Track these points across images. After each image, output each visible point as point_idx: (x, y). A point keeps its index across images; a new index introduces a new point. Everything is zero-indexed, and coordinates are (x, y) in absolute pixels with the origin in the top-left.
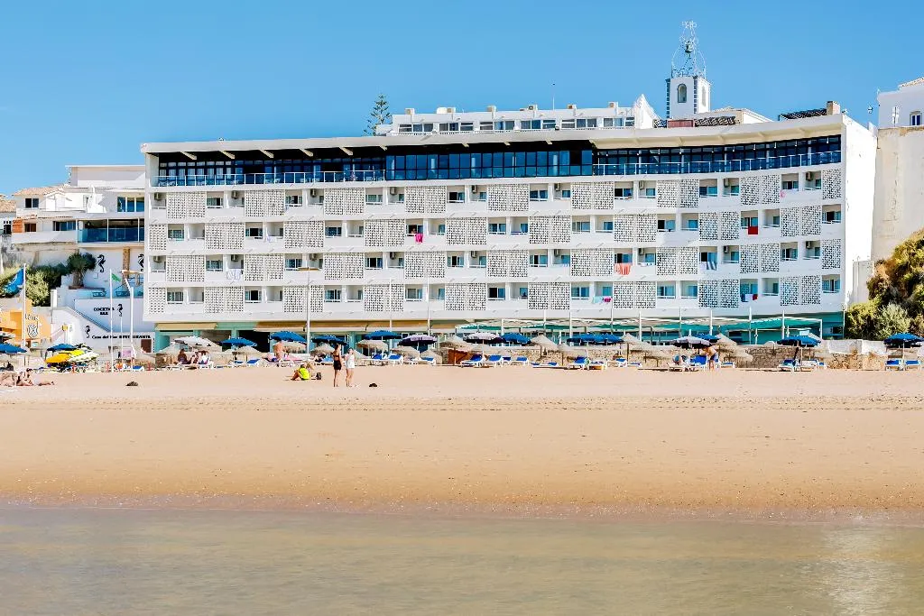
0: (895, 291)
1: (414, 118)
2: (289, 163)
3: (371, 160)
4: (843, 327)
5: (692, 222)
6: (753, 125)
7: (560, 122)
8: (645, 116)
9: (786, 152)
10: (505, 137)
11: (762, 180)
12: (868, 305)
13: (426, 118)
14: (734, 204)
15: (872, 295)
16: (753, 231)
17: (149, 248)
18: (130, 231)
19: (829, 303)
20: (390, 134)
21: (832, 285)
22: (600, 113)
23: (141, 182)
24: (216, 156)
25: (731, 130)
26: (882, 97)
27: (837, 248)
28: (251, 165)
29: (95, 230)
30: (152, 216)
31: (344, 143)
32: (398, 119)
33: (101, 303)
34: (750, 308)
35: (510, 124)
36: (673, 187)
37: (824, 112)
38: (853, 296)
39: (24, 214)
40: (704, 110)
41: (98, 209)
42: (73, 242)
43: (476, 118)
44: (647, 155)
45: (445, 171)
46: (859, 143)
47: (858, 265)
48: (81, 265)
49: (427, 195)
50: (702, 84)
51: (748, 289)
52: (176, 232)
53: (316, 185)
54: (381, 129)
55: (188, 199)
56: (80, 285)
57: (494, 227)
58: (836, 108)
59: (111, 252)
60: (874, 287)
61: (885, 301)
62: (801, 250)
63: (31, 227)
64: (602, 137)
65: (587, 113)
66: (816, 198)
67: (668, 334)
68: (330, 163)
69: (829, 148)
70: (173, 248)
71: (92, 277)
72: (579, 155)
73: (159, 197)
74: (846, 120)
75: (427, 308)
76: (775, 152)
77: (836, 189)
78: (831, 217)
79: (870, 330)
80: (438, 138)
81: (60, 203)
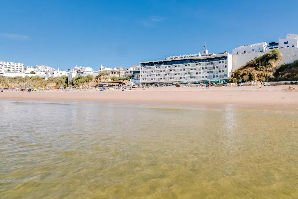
0: (235, 76)
1: (171, 57)
2: (156, 63)
3: (165, 63)
4: (228, 81)
5: (206, 68)
6: (214, 55)
7: (189, 57)
8: (200, 55)
9: (219, 58)
10: (182, 59)
11: (216, 62)
12: (231, 78)
13: (172, 57)
14: (212, 66)
15: (232, 77)
16: (215, 69)
17: (140, 74)
18: (138, 72)
19: (225, 78)
20: (168, 59)
21: (226, 76)
22: (194, 55)
23: (139, 67)
24: (148, 63)
25: (211, 56)
26: (233, 50)
27: (227, 70)
28: (152, 64)
29: (134, 72)
30: (141, 70)
31: (163, 61)
32: (169, 57)
33: (135, 80)
34: (215, 79)
35: (183, 57)
36: (204, 63)
37: (225, 53)
38: (229, 77)
39: (127, 71)
40: (207, 54)
41: (134, 70)
42: (132, 74)
43: (178, 57)
44: (200, 60)
45: (175, 64)
46: (230, 57)
47: (230, 73)
48: (133, 76)
49: (172, 66)
50: (207, 50)
51: (214, 77)
52: (143, 72)
53: (159, 66)
54: (166, 59)
55: (144, 68)
56: (133, 78)
57: (180, 70)
58: (226, 52)
59: (136, 75)
60: (232, 76)
61: (234, 77)
62: (221, 71)
63: (127, 72)
64: (194, 58)
65: (192, 55)
66: (224, 64)
67: (204, 82)
68: (161, 63)
69: (226, 58)
70: (143, 74)
71: (134, 78)
72: (191, 61)
73: (142, 68)
74: (228, 54)
75: (172, 80)
76: (217, 59)
77: (226, 63)
78: (225, 67)
79: (232, 81)
80: (173, 59)
81: (131, 69)
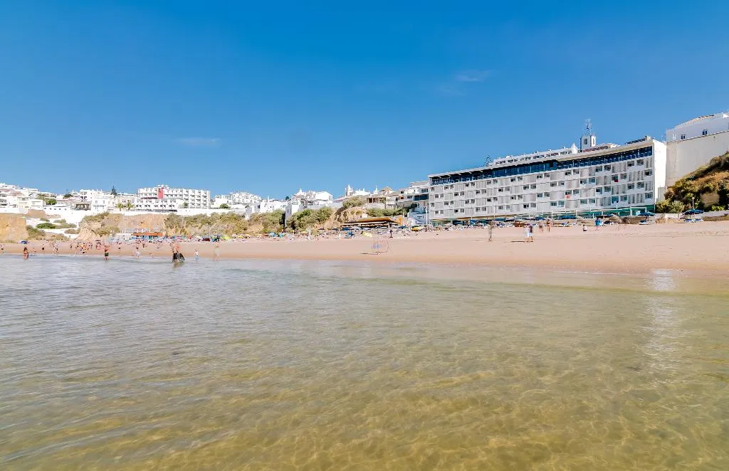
0: (677, 196)
1: (500, 160)
2: (465, 176)
3: (488, 173)
4: (656, 209)
5: (592, 180)
6: (613, 147)
7: (545, 155)
8: (575, 150)
9: (628, 155)
10: (528, 162)
11: (619, 165)
12: (666, 202)
13: (503, 160)
14: (609, 174)
15: (666, 198)
16: (616, 181)
17: (430, 201)
18: (425, 197)
19: (648, 202)
20: (493, 165)
21: (649, 196)
22: (558, 151)
23: (428, 185)
24: (447, 176)
25: (607, 150)
26: (668, 132)
27: (652, 183)
28: (455, 178)
29: (417, 197)
30: (430, 193)
31: (480, 169)
32: (495, 161)
33: (419, 215)
34: (617, 205)
35: (530, 158)
36: (586, 171)
37: (644, 140)
38: (658, 198)
39: (401, 195)
40: (593, 145)
41: (417, 193)
42: (412, 201)
43: (519, 158)
44: (576, 161)
46: (660, 149)
47: (660, 189)
48: (414, 206)
49: (504, 181)
50: (593, 137)
51: (615, 199)
52: (437, 196)
53: (473, 181)
54: (490, 164)
55: (440, 188)
56: (413, 211)
58: (649, 138)
59: (421, 203)
60: (667, 196)
61: (673, 200)
62: (636, 185)
63: (402, 198)
64: (559, 158)
65: (556, 151)
66: (643, 168)
67: (587, 215)
68: (476, 175)
69: (648, 151)
70: (436, 200)
71: (417, 209)
72: (552, 164)
73: (433, 189)
74: (654, 141)
75: (505, 212)
76: (623, 155)
77: (651, 163)
78: (647, 174)
79: (667, 210)
80: (508, 164)
81: (410, 192)
